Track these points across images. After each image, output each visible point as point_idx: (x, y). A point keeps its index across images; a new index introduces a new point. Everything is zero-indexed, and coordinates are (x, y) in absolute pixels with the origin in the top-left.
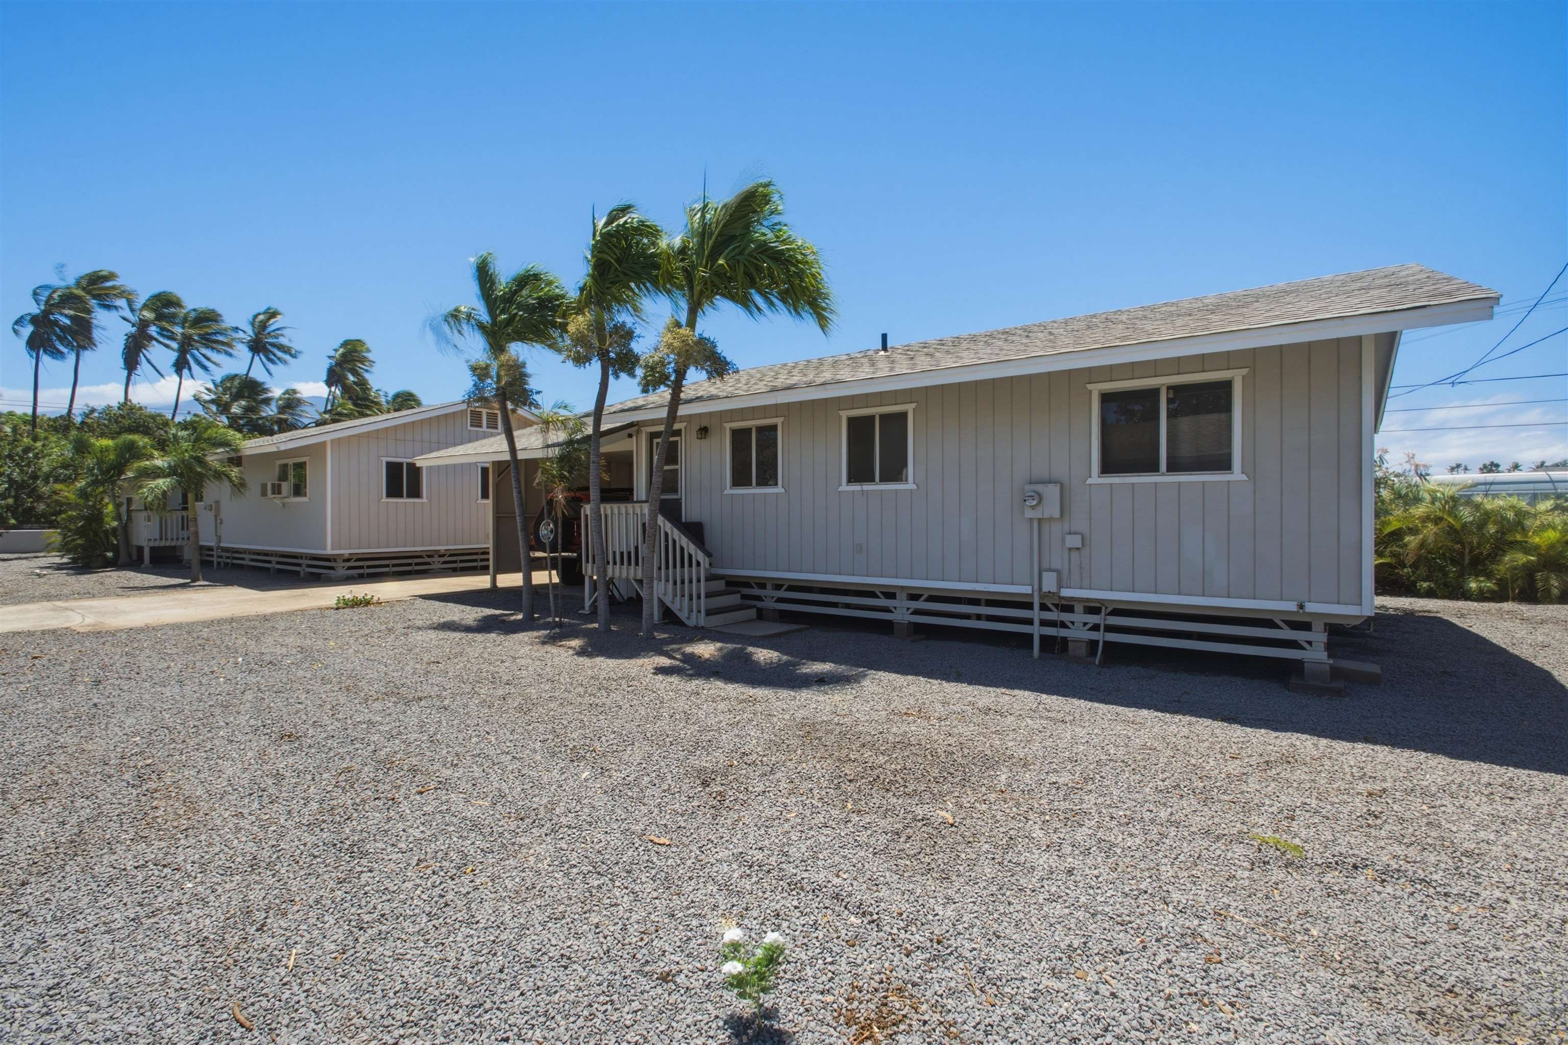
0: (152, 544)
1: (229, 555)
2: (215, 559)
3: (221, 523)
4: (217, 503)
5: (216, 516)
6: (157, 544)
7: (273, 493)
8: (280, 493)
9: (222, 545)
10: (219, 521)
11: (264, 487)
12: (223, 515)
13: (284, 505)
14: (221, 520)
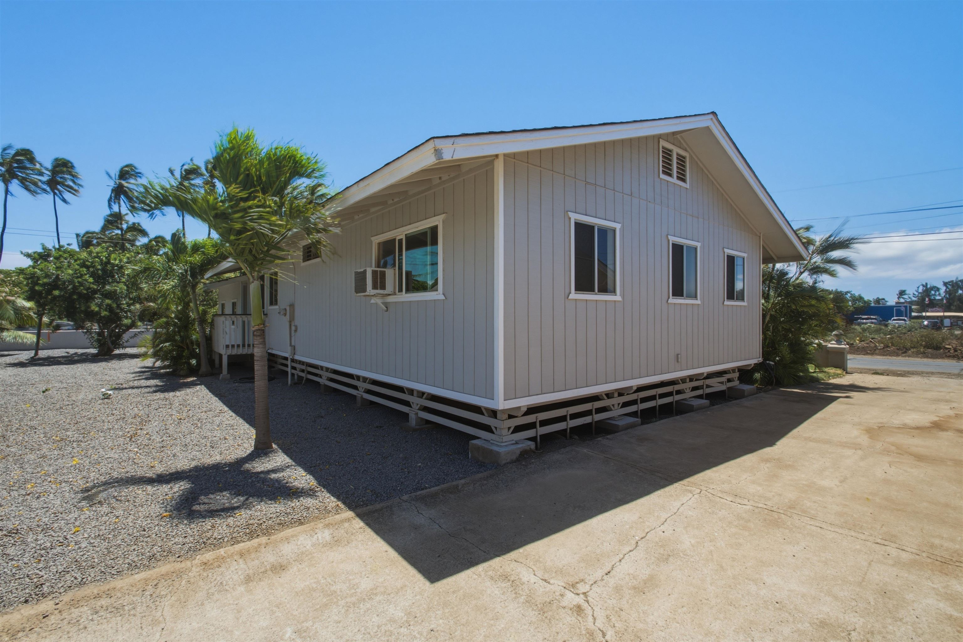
0: (230, 352)
1: (303, 367)
2: (289, 369)
3: (296, 331)
4: (292, 306)
5: (290, 322)
6: (235, 352)
7: (375, 287)
8: (383, 287)
9: (297, 357)
10: (293, 328)
11: (360, 278)
12: (298, 321)
13: (386, 305)
14: (296, 327)
